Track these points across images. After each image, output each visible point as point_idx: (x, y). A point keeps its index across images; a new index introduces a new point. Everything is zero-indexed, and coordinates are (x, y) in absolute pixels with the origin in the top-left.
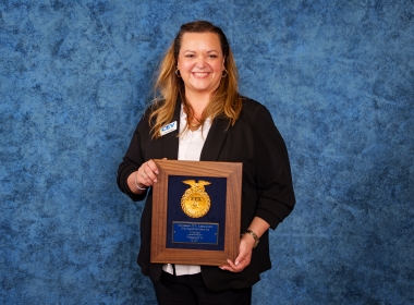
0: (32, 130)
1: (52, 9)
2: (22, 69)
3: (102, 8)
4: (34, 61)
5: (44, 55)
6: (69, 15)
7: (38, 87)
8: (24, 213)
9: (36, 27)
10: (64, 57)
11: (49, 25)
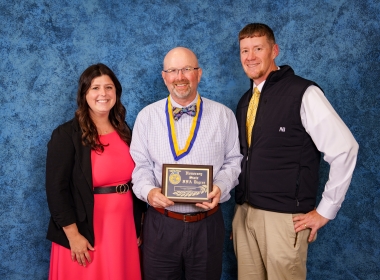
0: (12, 151)
1: (28, 52)
2: (4, 101)
3: (70, 50)
4: (13, 94)
5: (22, 89)
6: (42, 57)
7: (16, 115)
8: (5, 220)
9: (15, 67)
10: (38, 90)
11: (26, 64)
